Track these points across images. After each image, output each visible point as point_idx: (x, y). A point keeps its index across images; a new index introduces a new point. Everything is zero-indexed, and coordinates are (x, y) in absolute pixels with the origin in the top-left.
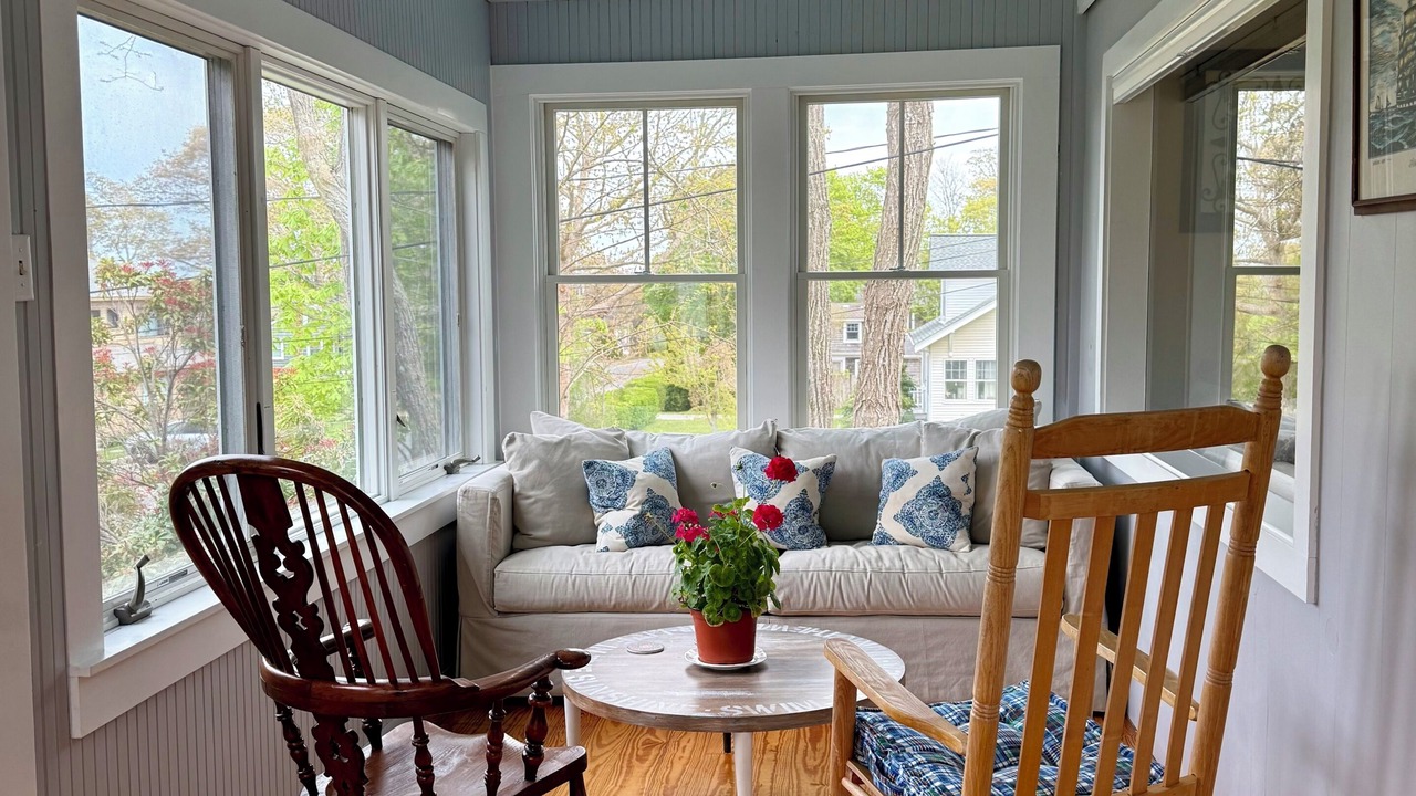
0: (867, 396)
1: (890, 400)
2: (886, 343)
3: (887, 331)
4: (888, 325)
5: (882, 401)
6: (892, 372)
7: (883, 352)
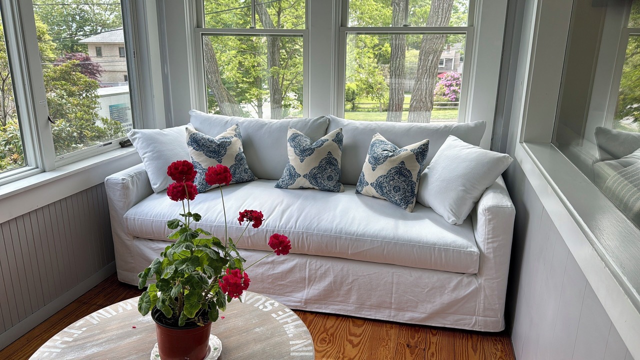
0: (416, 97)
1: (428, 99)
2: (428, 71)
3: (429, 65)
4: (430, 61)
5: (424, 100)
6: (430, 86)
7: (426, 76)
